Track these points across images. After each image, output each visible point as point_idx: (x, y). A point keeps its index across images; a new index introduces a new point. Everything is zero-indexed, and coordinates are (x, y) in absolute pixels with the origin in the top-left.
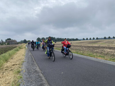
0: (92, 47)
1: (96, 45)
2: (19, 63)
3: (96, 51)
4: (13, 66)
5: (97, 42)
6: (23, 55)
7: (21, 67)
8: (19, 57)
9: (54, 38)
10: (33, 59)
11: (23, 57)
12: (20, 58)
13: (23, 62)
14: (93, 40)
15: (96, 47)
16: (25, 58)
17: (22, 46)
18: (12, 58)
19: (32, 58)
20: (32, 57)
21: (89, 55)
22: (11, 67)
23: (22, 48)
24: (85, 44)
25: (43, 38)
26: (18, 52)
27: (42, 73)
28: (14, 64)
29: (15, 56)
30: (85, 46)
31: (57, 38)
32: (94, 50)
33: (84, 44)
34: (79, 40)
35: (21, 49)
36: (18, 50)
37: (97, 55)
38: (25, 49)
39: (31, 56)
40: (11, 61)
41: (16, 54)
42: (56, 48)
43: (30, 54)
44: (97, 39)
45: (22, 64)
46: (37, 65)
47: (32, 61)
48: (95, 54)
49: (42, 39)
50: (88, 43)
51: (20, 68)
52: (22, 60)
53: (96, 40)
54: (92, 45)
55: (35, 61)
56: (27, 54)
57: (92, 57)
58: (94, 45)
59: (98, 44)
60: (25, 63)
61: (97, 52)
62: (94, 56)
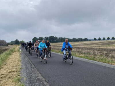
0: (106, 50)
1: (111, 47)
2: (16, 70)
3: (110, 55)
4: (10, 74)
5: (113, 44)
6: (19, 60)
7: (20, 74)
8: (14, 62)
9: (56, 37)
10: (32, 65)
11: (20, 63)
12: (16, 64)
13: (21, 69)
14: (108, 41)
15: (111, 50)
16: (22, 64)
17: (14, 48)
18: (5, 64)
19: (30, 64)
20: (31, 62)
21: (102, 61)
22: (8, 75)
23: (15, 51)
24: (97, 46)
25: (41, 37)
26: (11, 57)
27: (47, 81)
28: (10, 71)
29: (8, 62)
30: (97, 49)
31: (59, 38)
32: (109, 54)
33: (95, 46)
34: (89, 41)
35: (13, 52)
36: (10, 54)
37: (112, 61)
38: (18, 52)
39: (29, 61)
40: (5, 67)
41: (9, 59)
42: (59, 52)
43: (27, 59)
44: (113, 38)
45: (20, 71)
46: (38, 73)
47: (32, 67)
48: (109, 59)
49: (39, 40)
50: (101, 45)
51: (19, 76)
52: (19, 67)
53: (111, 40)
54: (106, 48)
55: (35, 68)
56: (23, 59)
57: (105, 63)
58: (109, 48)
59: (114, 45)
60: (23, 69)
61: (112, 57)
62: (108, 62)
